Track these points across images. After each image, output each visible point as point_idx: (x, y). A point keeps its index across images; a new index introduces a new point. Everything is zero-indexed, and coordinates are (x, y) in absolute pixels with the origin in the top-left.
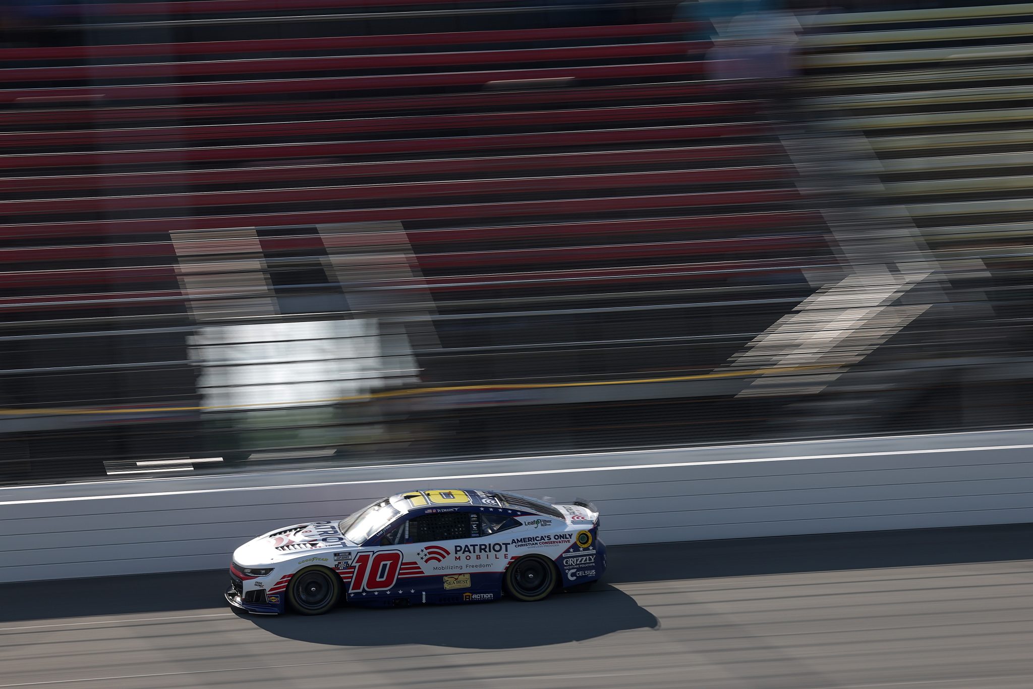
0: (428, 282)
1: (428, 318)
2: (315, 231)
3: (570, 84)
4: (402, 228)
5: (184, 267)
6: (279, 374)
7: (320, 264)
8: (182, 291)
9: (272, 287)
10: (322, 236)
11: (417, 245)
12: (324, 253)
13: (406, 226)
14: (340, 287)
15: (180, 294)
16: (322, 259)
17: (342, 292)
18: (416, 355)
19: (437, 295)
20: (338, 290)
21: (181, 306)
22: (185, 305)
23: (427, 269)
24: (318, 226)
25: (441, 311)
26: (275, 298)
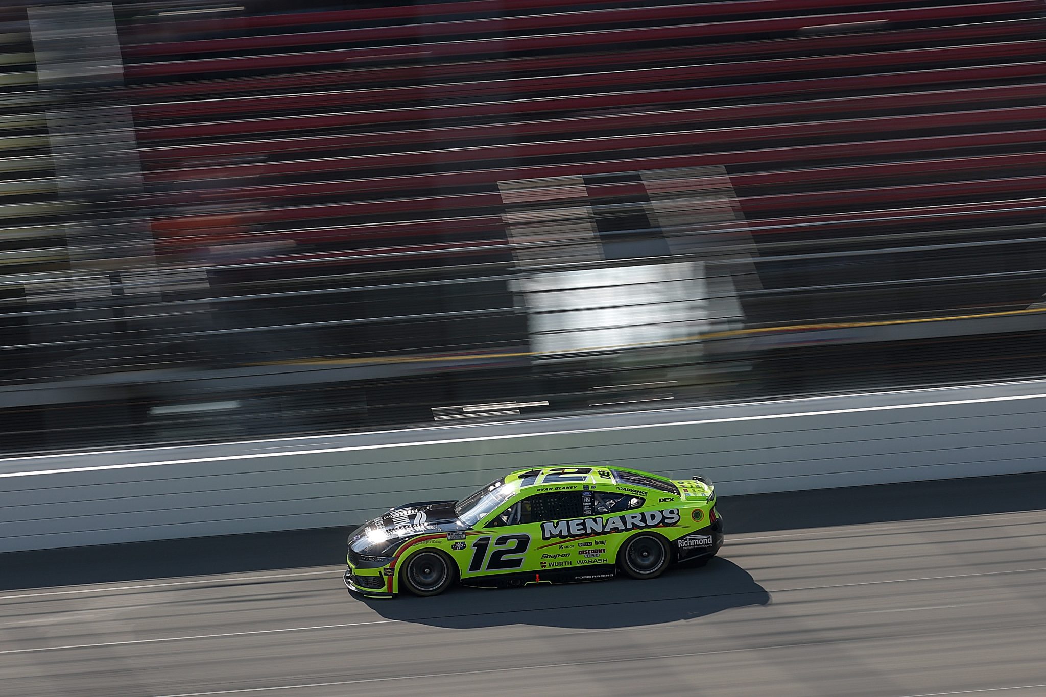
0: (750, 225)
1: (750, 260)
2: (638, 178)
3: (884, 27)
4: (726, 172)
5: (511, 217)
6: (608, 318)
7: (643, 210)
8: (509, 239)
9: (598, 234)
10: (645, 182)
11: (740, 189)
12: (647, 199)
13: (730, 170)
14: (662, 232)
15: (507, 243)
16: (645, 205)
17: (664, 237)
18: (740, 297)
19: (758, 237)
20: (660, 235)
21: (508, 255)
22: (511, 253)
23: (749, 213)
24: (641, 173)
25: (763, 253)
26: (601, 244)
